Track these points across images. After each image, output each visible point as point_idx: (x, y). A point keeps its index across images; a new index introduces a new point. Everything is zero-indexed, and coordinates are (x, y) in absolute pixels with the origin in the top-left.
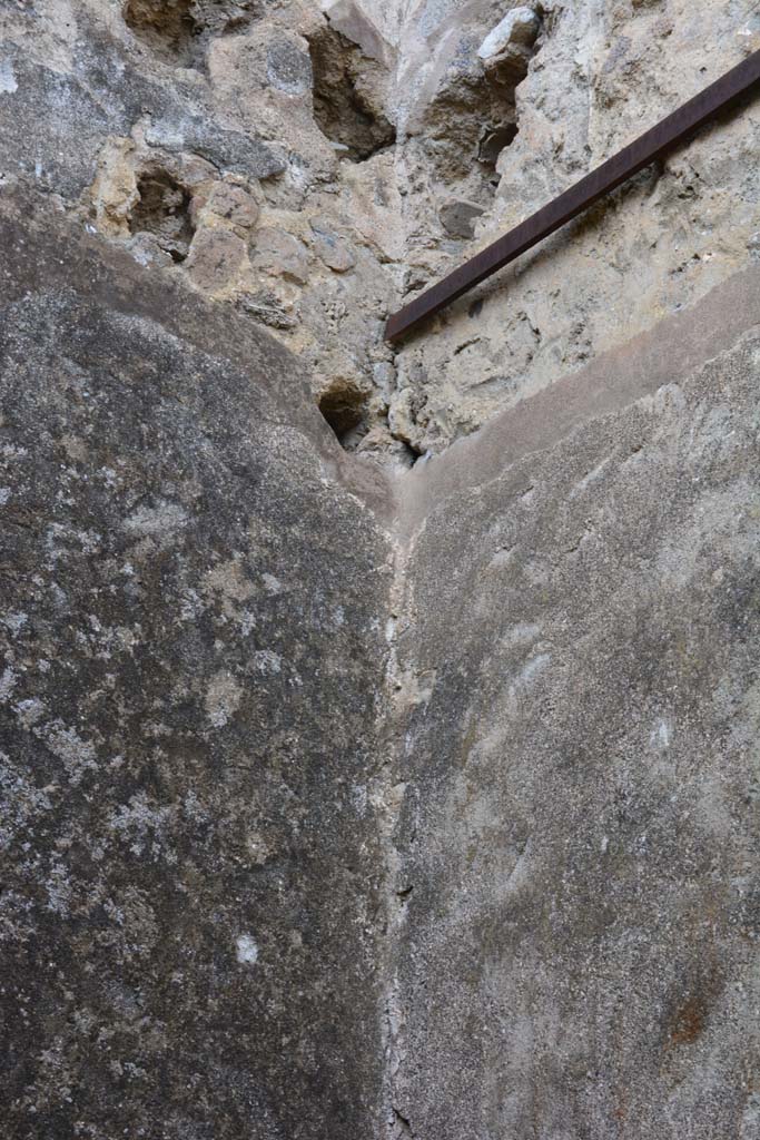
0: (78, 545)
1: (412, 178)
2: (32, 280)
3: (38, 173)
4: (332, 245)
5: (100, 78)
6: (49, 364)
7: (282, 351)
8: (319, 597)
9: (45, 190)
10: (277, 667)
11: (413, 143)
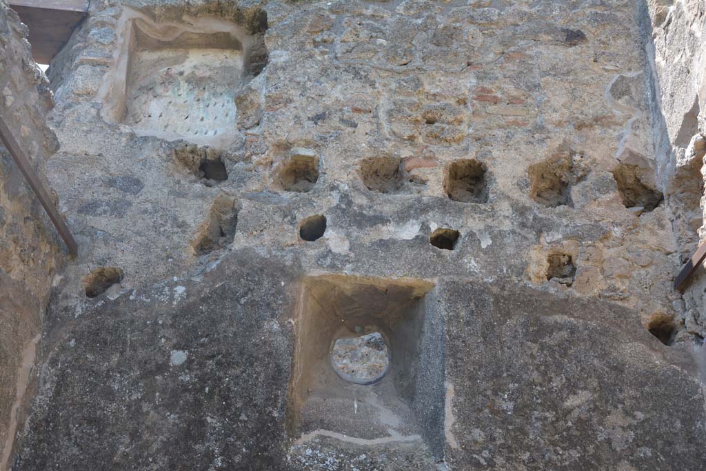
0: (546, 418)
1: (674, 213)
2: (508, 315)
3: (505, 271)
4: (639, 255)
5: (523, 225)
6: (521, 346)
7: (624, 309)
8: (665, 417)
9: (509, 277)
10: (649, 454)
11: (672, 198)
